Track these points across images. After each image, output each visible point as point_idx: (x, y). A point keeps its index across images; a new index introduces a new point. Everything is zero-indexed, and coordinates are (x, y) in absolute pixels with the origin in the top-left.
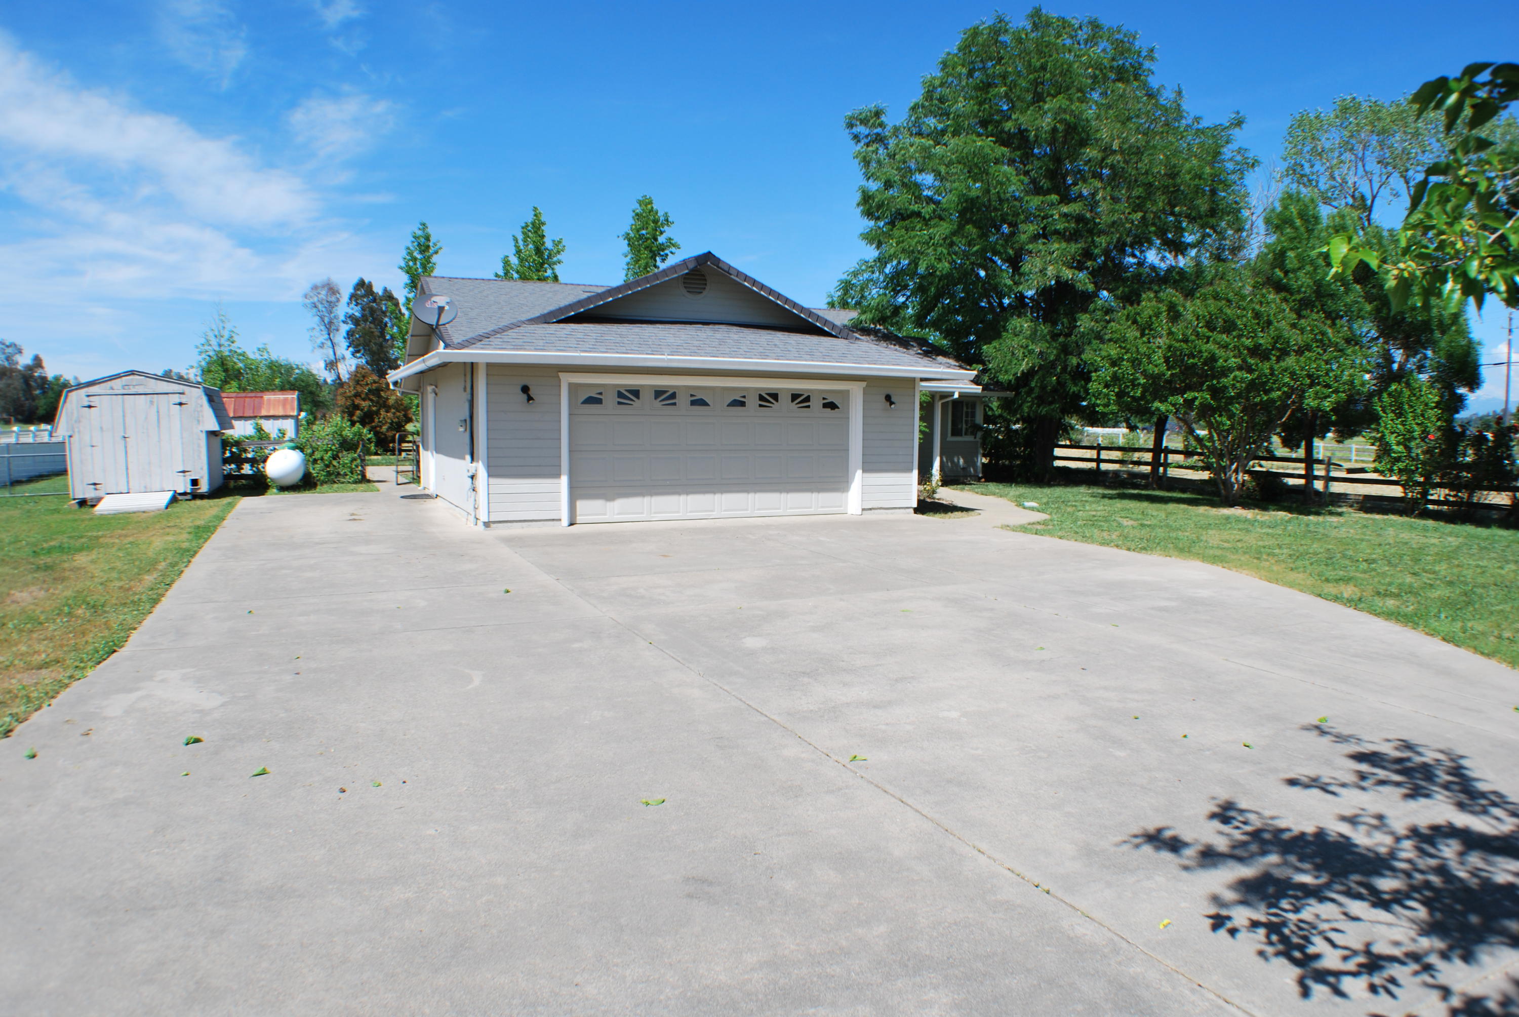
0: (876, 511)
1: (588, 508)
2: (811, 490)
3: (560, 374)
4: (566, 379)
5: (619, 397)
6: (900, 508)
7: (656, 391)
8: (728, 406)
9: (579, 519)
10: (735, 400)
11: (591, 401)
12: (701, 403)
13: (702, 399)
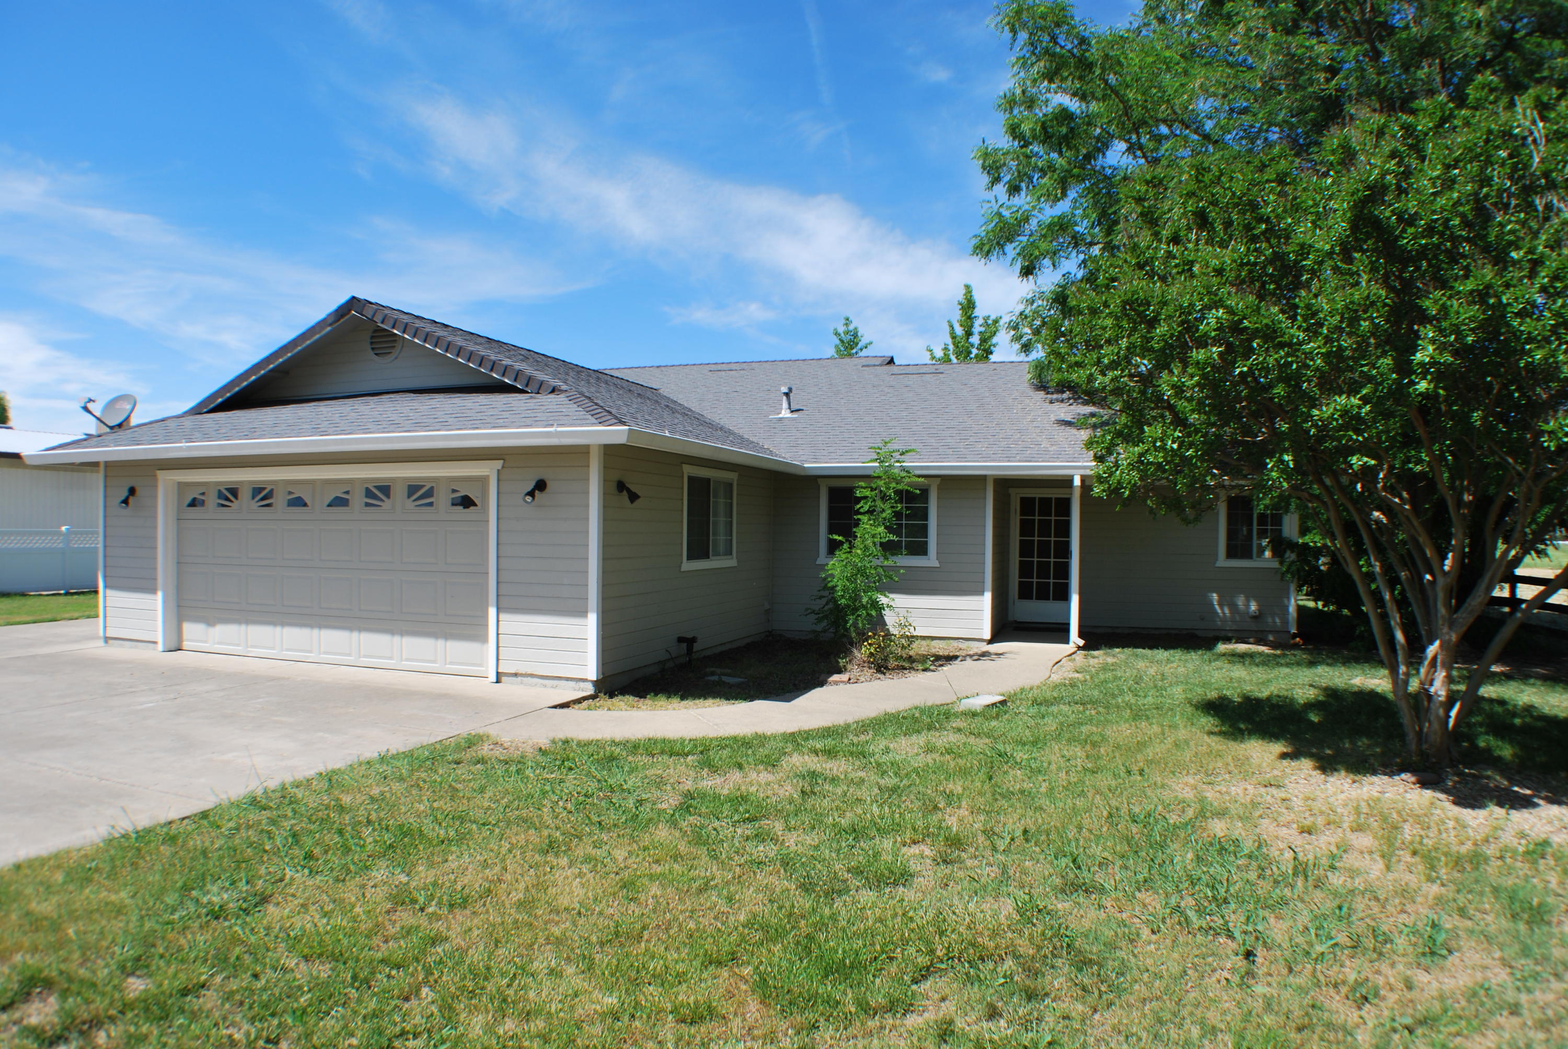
0: (525, 679)
1: (193, 631)
2: (435, 635)
3: (159, 473)
4: (167, 479)
5: (219, 497)
6: (568, 679)
7: (254, 489)
8: (329, 505)
9: (186, 644)
10: (337, 498)
11: (193, 503)
12: (299, 502)
13: (299, 498)
